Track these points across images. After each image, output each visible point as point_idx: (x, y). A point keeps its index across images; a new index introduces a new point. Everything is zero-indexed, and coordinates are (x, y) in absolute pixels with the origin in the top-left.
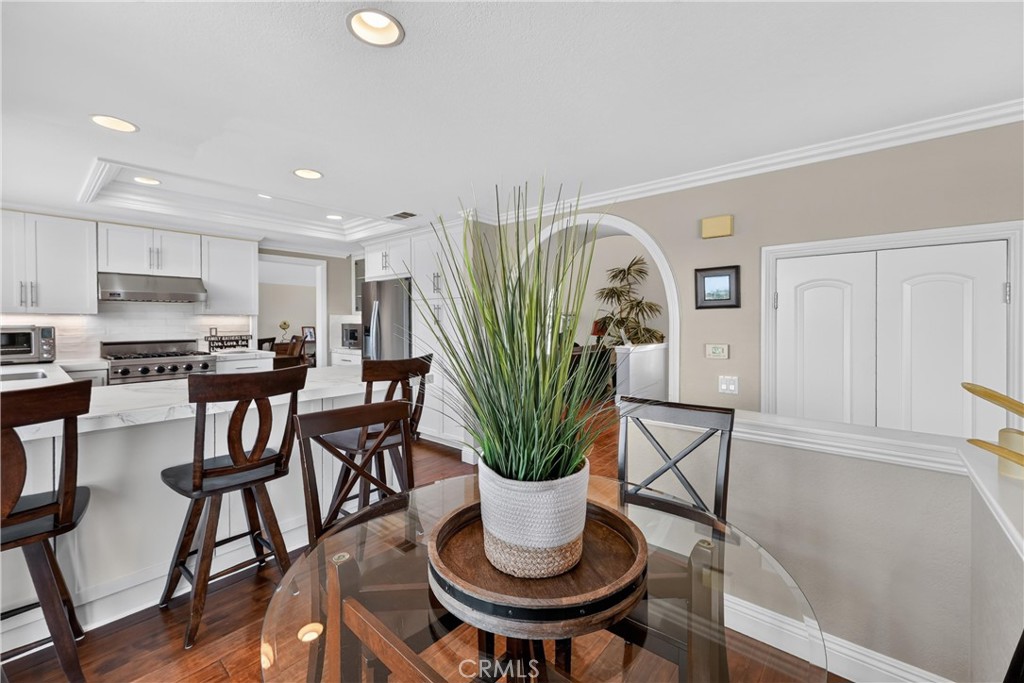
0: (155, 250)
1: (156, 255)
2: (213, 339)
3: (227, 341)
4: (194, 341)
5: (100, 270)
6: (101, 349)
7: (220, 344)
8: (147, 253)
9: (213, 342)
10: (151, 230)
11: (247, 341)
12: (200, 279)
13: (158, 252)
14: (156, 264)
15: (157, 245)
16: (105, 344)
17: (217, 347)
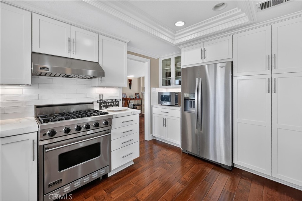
0: (72, 41)
1: (72, 43)
2: (102, 101)
3: (109, 103)
4: (92, 103)
5: (33, 51)
6: (35, 110)
7: (105, 104)
8: (67, 43)
9: (102, 103)
10: (70, 25)
11: (118, 102)
12: (98, 63)
13: (74, 42)
14: (72, 50)
15: (73, 37)
16: (38, 107)
17: (104, 106)
